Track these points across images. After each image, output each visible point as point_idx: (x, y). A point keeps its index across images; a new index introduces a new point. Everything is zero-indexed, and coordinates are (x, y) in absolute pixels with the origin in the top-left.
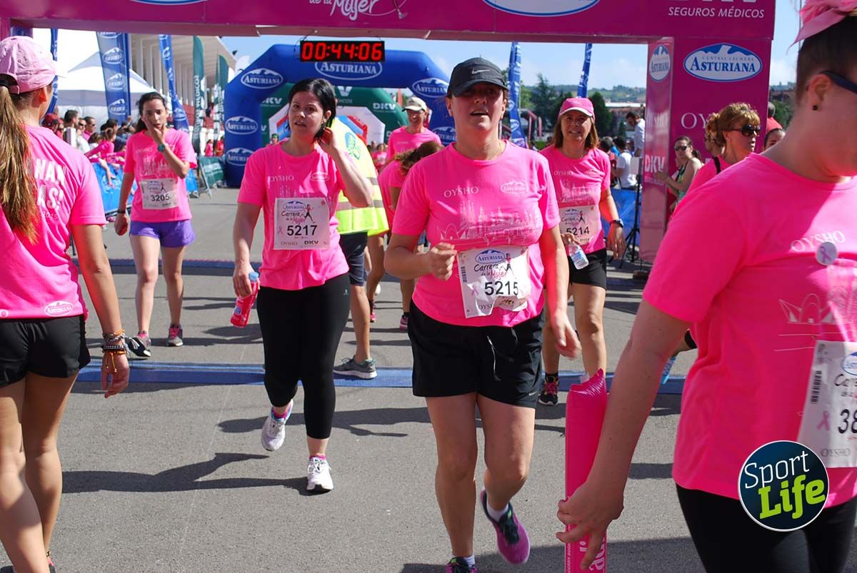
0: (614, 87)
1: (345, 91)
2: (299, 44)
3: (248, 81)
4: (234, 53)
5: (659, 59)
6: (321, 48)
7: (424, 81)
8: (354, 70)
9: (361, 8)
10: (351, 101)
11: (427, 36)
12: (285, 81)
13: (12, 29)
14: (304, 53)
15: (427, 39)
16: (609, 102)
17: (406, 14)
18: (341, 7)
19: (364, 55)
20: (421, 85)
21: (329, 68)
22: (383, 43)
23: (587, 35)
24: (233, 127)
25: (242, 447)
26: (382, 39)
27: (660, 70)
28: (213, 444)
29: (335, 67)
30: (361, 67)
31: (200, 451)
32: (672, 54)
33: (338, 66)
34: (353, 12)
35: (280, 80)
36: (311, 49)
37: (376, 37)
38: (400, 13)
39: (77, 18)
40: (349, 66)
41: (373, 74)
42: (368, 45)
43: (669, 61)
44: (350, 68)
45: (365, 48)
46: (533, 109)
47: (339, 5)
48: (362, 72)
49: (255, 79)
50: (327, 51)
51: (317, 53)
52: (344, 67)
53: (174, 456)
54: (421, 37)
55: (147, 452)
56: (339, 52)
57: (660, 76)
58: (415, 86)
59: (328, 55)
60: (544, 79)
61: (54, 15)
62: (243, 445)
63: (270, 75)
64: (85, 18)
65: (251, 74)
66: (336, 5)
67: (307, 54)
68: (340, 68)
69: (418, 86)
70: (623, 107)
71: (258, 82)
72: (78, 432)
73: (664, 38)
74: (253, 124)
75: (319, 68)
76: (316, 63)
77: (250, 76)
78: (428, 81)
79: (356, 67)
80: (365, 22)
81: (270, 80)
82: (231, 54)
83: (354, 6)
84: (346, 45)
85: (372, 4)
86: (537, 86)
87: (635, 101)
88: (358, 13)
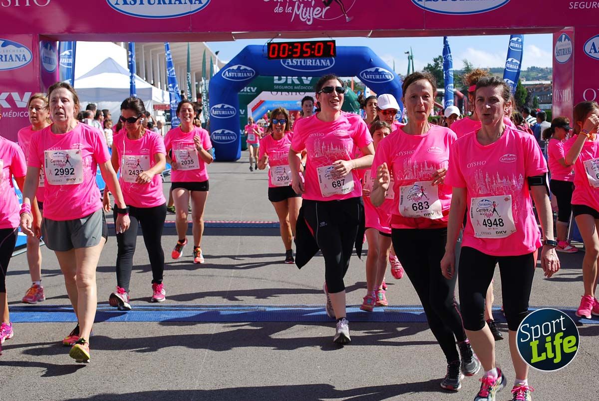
0: (528, 68)
1: (307, 80)
2: (267, 44)
3: (228, 76)
4: (217, 53)
5: (562, 45)
6: (284, 48)
7: (369, 70)
8: (312, 63)
9: (316, 15)
10: (311, 88)
11: (369, 35)
12: (257, 74)
13: (40, 43)
14: (271, 52)
15: (370, 37)
16: (524, 81)
17: (352, 18)
18: (299, 15)
19: (319, 52)
20: (367, 73)
21: (292, 62)
22: (334, 42)
23: (501, 28)
24: (216, 112)
25: (225, 373)
26: (333, 39)
27: (564, 54)
28: (202, 372)
29: (297, 62)
30: (318, 61)
31: (192, 378)
32: (574, 41)
33: (299, 60)
34: (309, 18)
35: (253, 74)
36: (276, 49)
37: (329, 37)
38: (347, 18)
39: (91, 32)
40: (308, 60)
41: (328, 66)
42: (322, 44)
43: (571, 46)
44: (309, 62)
45: (319, 47)
46: (460, 89)
47: (298, 13)
48: (319, 65)
49: (233, 73)
50: (289, 50)
51: (281, 52)
52: (304, 61)
53: (171, 381)
54: (365, 35)
55: (149, 379)
56: (298, 50)
57: (564, 59)
58: (362, 75)
59: (290, 53)
60: (469, 64)
61: (74, 31)
62: (226, 372)
63: (245, 69)
64: (97, 32)
65: (230, 69)
66: (296, 13)
67: (273, 54)
68: (301, 62)
69: (364, 74)
70: (536, 85)
71: (235, 76)
72: (95, 364)
73: (566, 28)
74: (232, 110)
75: (284, 63)
76: (281, 60)
77: (229, 71)
78: (373, 70)
79: (314, 61)
80: (318, 26)
81: (245, 74)
82: (215, 54)
83: (309, 13)
84: (305, 45)
85: (324, 11)
86: (464, 69)
87: (546, 79)
88: (313, 18)
